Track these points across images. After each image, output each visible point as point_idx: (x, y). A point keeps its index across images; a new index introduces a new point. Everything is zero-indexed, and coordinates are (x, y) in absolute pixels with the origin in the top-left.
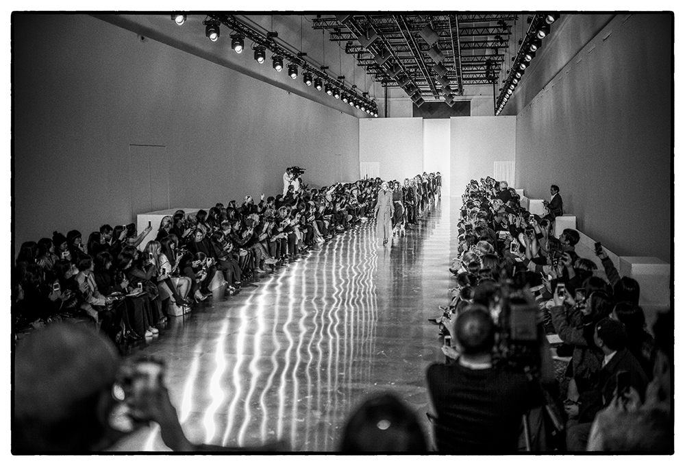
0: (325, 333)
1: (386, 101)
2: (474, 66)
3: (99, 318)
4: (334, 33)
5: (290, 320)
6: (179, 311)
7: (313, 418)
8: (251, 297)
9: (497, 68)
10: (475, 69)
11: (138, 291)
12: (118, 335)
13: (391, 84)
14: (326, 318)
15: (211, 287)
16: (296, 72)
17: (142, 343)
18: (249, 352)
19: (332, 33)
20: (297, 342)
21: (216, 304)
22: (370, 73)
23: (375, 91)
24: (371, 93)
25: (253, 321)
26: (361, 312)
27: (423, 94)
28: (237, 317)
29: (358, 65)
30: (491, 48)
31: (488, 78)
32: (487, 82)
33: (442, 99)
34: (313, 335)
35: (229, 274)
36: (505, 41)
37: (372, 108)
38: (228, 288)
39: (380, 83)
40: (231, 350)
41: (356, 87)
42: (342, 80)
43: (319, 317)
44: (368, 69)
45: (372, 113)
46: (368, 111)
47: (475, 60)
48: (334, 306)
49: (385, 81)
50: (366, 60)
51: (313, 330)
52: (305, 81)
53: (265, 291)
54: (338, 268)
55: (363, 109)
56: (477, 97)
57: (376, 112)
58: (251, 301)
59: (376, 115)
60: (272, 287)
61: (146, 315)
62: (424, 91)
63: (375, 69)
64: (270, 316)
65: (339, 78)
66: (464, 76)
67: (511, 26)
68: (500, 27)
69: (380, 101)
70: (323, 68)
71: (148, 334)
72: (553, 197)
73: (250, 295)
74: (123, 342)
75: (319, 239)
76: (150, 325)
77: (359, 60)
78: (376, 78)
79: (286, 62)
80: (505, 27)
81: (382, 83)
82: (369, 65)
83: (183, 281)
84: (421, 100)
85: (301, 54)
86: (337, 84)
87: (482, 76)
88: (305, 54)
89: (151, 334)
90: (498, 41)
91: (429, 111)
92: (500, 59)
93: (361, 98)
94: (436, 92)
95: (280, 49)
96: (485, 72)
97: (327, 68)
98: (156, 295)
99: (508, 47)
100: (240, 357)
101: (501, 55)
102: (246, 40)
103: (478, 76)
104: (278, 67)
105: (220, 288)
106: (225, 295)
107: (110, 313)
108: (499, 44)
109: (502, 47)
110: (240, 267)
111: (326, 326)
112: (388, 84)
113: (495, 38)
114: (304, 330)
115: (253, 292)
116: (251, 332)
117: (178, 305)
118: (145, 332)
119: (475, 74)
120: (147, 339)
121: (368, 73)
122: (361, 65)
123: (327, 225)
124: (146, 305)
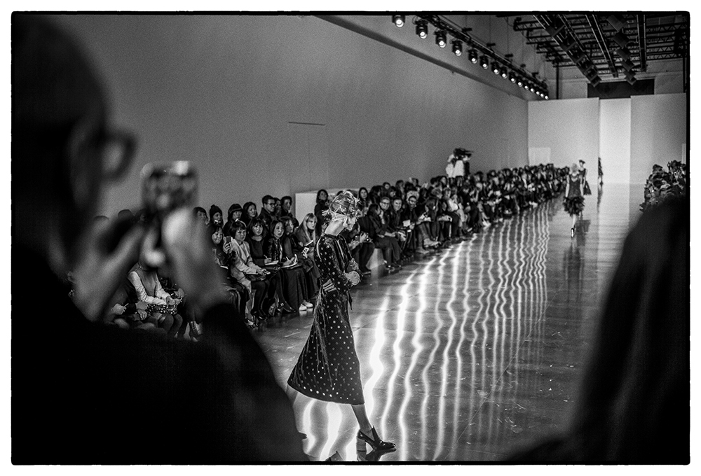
0: (491, 312)
1: (558, 83)
2: (661, 37)
3: (252, 288)
5: (453, 298)
7: (477, 398)
8: (411, 276)
10: (661, 41)
12: (272, 307)
13: (563, 63)
14: (493, 298)
15: (369, 265)
16: (461, 49)
18: (411, 328)
20: (460, 321)
21: (375, 282)
22: (541, 52)
23: (546, 71)
24: (542, 74)
25: (415, 299)
26: (529, 293)
27: (600, 72)
28: (397, 294)
29: (528, 43)
31: (676, 51)
32: (676, 56)
33: (622, 77)
34: (478, 314)
35: (388, 251)
37: (542, 88)
38: (387, 267)
39: (550, 63)
40: (391, 326)
41: (525, 66)
42: (510, 58)
43: (485, 297)
44: (538, 48)
45: (542, 95)
46: (538, 93)
47: (662, 30)
48: (500, 286)
49: (558, 61)
50: (536, 37)
51: (478, 309)
52: (470, 58)
53: (427, 271)
54: (504, 249)
55: (532, 90)
56: (659, 74)
57: (546, 94)
58: (413, 279)
59: (546, 97)
60: (435, 267)
61: (300, 288)
62: (600, 69)
63: (545, 47)
64: (432, 294)
65: (507, 55)
66: (648, 51)
69: (551, 83)
70: (489, 45)
71: (302, 308)
73: (411, 274)
74: (276, 315)
75: (484, 223)
76: (304, 299)
77: (528, 38)
78: (547, 57)
79: (450, 37)
81: (553, 63)
82: (539, 43)
84: (598, 79)
85: (465, 30)
86: (504, 63)
87: (669, 49)
88: (470, 29)
89: (305, 308)
91: (605, 92)
93: (530, 78)
94: (614, 70)
95: (443, 23)
96: (672, 44)
97: (494, 44)
100: (401, 333)
103: (664, 49)
104: (442, 43)
105: (379, 266)
106: (384, 274)
107: (263, 283)
110: (400, 246)
111: (492, 306)
112: (560, 64)
114: (467, 308)
115: (415, 272)
116: (413, 310)
118: (299, 306)
119: (661, 47)
120: (302, 313)
121: (538, 53)
122: (531, 43)
123: (493, 209)
124: (300, 278)
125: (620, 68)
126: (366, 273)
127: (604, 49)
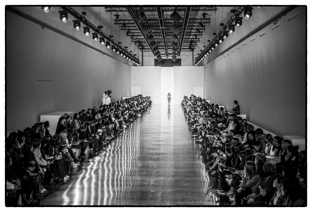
1: (142, 58)
2: (185, 43)
4: (123, 26)
6: (75, 165)
9: (195, 44)
10: (185, 44)
11: (60, 157)
12: (52, 180)
13: (145, 50)
16: (109, 45)
17: (63, 183)
19: (122, 26)
22: (136, 45)
24: (137, 55)
27: (161, 55)
29: (132, 41)
30: (194, 35)
31: (190, 48)
32: (190, 50)
33: (170, 57)
36: (201, 32)
37: (137, 61)
41: (132, 52)
42: (126, 49)
44: (135, 43)
45: (137, 64)
47: (186, 40)
49: (142, 48)
50: (135, 39)
52: (112, 49)
55: (134, 62)
56: (183, 57)
57: (139, 63)
59: (139, 65)
61: (64, 169)
62: (161, 54)
63: (139, 43)
65: (125, 47)
66: (182, 47)
67: (205, 26)
68: (201, 26)
69: (140, 58)
70: (119, 43)
71: (65, 178)
72: (235, 106)
76: (66, 174)
77: (132, 39)
78: (139, 47)
79: (106, 40)
80: (202, 26)
81: (141, 50)
82: (137, 41)
83: (77, 151)
84: (161, 58)
85: (110, 36)
86: (124, 50)
87: (188, 48)
88: (113, 36)
89: (67, 179)
90: (198, 32)
91: (162, 63)
92: (198, 40)
93: (133, 57)
94: (167, 54)
95: (103, 34)
96: (189, 46)
97: (121, 43)
98: (67, 159)
99: (202, 35)
101: (198, 38)
102: (91, 30)
103: (186, 47)
104: (103, 43)
105: (88, 152)
108: (198, 33)
109: (200, 35)
113: (197, 31)
117: (75, 162)
120: (65, 181)
121: (135, 45)
122: (133, 41)
123: (127, 119)
124: (64, 164)
125: (170, 54)
126: (84, 156)
127: (165, 47)
